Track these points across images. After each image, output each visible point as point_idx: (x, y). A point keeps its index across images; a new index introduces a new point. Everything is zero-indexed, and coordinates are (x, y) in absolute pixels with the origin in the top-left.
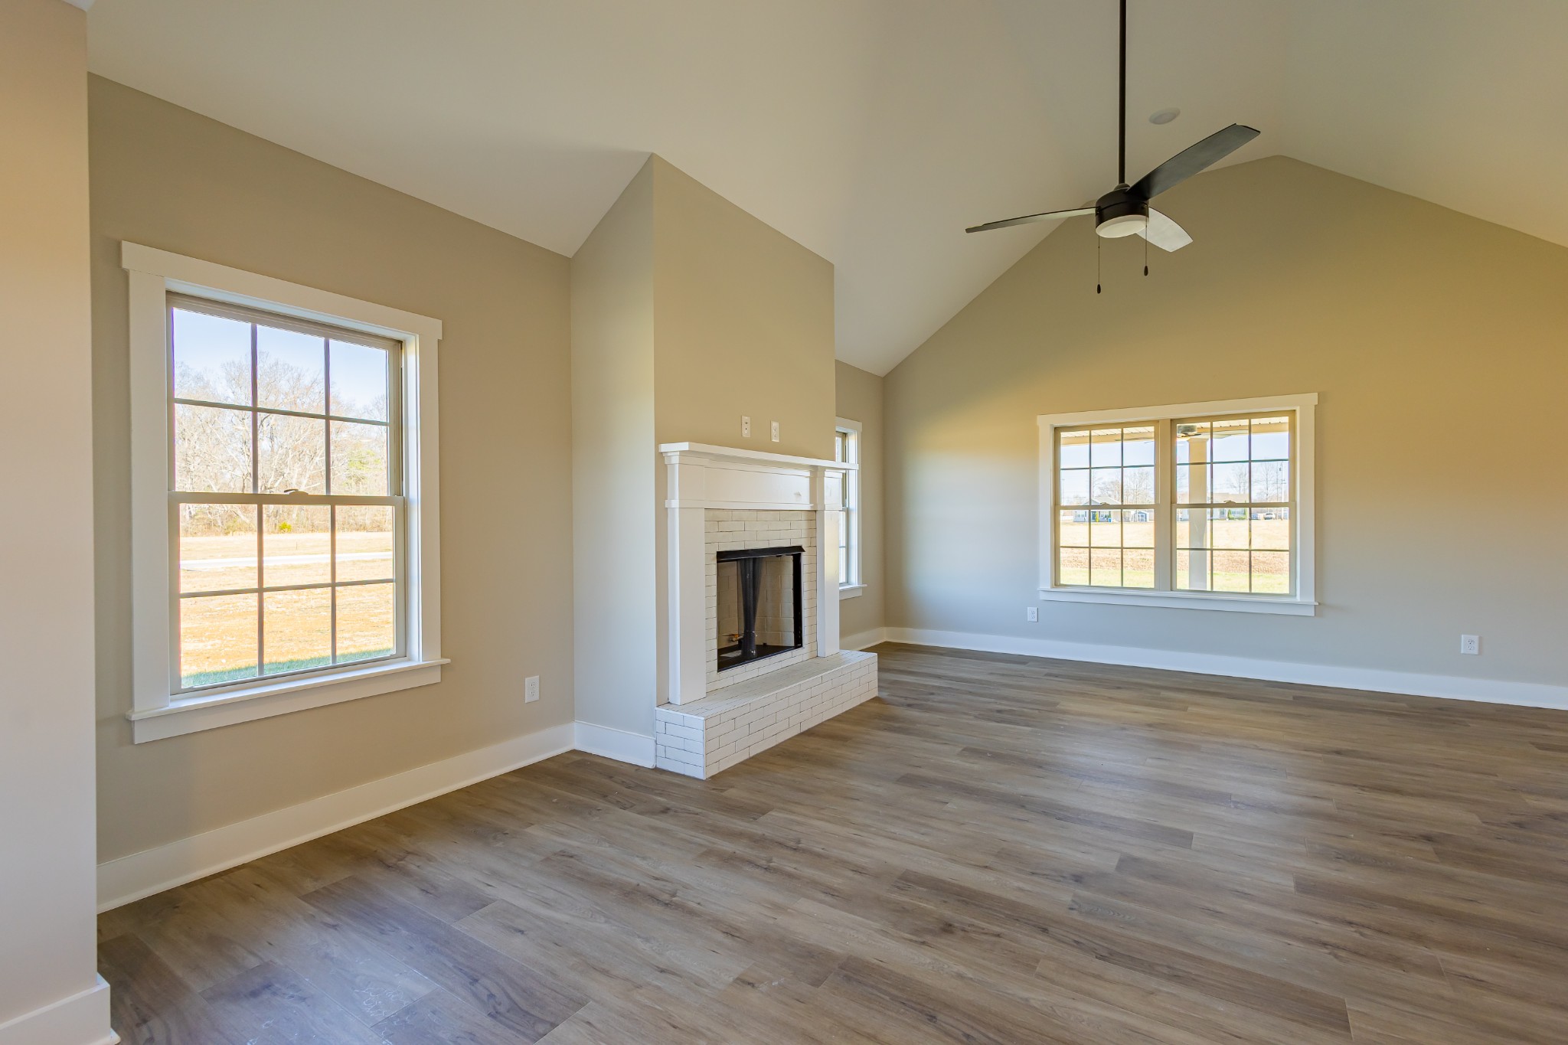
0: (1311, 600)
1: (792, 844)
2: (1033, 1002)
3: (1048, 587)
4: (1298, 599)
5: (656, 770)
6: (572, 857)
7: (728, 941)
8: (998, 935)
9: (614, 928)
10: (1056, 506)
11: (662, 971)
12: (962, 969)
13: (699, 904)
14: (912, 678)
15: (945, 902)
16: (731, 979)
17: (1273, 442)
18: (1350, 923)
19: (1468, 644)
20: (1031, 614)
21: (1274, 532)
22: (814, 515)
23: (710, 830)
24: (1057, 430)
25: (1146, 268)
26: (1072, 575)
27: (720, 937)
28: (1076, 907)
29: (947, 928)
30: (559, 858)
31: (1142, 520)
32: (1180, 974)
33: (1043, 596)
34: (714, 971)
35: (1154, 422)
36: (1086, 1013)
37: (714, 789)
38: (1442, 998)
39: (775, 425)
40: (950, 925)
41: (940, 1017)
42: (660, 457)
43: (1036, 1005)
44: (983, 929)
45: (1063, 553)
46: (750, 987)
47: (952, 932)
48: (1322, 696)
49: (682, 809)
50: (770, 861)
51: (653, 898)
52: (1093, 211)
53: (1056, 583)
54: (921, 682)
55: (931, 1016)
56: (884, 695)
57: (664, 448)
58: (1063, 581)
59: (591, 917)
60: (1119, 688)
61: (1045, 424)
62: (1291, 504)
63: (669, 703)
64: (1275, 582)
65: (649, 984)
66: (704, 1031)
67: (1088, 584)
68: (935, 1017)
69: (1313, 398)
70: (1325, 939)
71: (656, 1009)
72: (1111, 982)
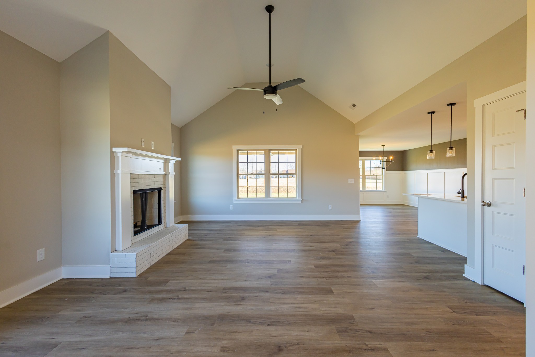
0: (301, 199)
1: (183, 289)
2: (272, 309)
3: (236, 199)
4: (298, 199)
5: (111, 278)
6: (91, 317)
7: (176, 323)
8: (257, 296)
9: (128, 334)
10: (238, 174)
11: (157, 340)
12: (251, 307)
13: (159, 316)
14: (197, 231)
15: (239, 292)
16: (184, 333)
17: (292, 157)
18: (327, 272)
19: (330, 207)
20: (231, 207)
21: (292, 181)
22: (165, 176)
23: (148, 293)
24: (238, 150)
25: (277, 109)
26: (243, 195)
27: (173, 323)
28: (272, 284)
29: (243, 299)
30: (84, 319)
31: (244, 178)
32: (300, 292)
33: (234, 202)
34: (177, 333)
35: (265, 150)
36: (285, 307)
37: (142, 279)
38: (346, 282)
39: (153, 143)
40: (243, 298)
41: (252, 320)
42: (112, 153)
43: (273, 310)
44: (252, 296)
45: (240, 188)
46: (192, 333)
47: (245, 299)
48: (304, 223)
49: (132, 289)
50: (178, 296)
51: (138, 320)
52: (263, 90)
53: (238, 198)
54: (202, 232)
55: (249, 321)
56: (190, 238)
57: (114, 149)
58: (240, 196)
59: (115, 334)
60: (259, 227)
61: (235, 148)
62: (296, 174)
63: (116, 250)
64: (292, 195)
65: (154, 345)
66: (183, 350)
67: (247, 197)
68: (250, 321)
69: (301, 147)
70: (323, 276)
71: (161, 351)
72: (287, 299)
